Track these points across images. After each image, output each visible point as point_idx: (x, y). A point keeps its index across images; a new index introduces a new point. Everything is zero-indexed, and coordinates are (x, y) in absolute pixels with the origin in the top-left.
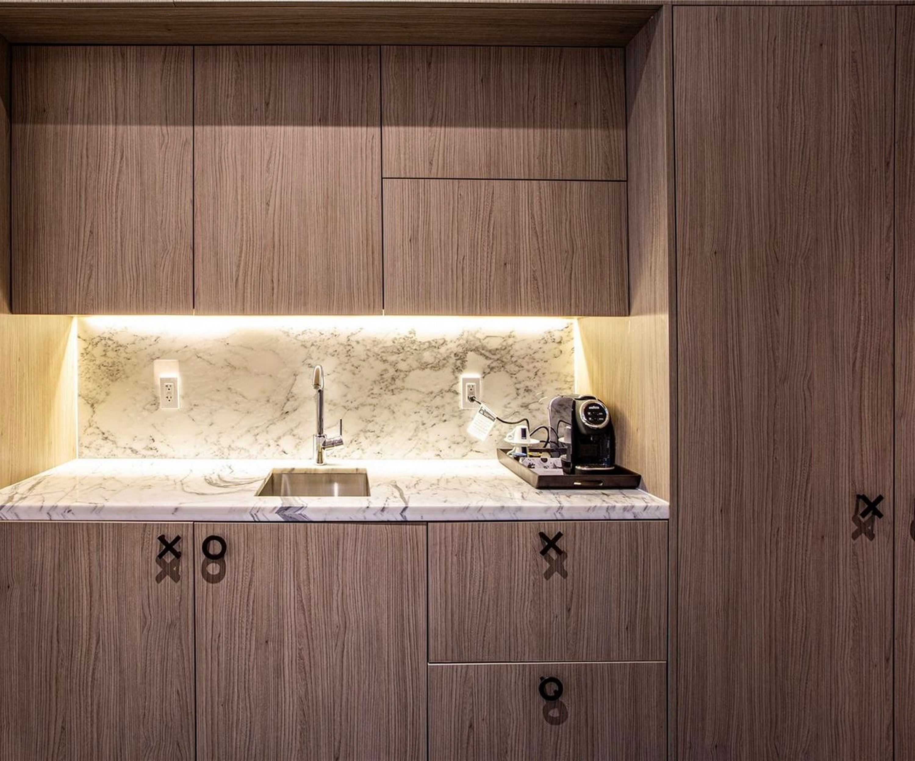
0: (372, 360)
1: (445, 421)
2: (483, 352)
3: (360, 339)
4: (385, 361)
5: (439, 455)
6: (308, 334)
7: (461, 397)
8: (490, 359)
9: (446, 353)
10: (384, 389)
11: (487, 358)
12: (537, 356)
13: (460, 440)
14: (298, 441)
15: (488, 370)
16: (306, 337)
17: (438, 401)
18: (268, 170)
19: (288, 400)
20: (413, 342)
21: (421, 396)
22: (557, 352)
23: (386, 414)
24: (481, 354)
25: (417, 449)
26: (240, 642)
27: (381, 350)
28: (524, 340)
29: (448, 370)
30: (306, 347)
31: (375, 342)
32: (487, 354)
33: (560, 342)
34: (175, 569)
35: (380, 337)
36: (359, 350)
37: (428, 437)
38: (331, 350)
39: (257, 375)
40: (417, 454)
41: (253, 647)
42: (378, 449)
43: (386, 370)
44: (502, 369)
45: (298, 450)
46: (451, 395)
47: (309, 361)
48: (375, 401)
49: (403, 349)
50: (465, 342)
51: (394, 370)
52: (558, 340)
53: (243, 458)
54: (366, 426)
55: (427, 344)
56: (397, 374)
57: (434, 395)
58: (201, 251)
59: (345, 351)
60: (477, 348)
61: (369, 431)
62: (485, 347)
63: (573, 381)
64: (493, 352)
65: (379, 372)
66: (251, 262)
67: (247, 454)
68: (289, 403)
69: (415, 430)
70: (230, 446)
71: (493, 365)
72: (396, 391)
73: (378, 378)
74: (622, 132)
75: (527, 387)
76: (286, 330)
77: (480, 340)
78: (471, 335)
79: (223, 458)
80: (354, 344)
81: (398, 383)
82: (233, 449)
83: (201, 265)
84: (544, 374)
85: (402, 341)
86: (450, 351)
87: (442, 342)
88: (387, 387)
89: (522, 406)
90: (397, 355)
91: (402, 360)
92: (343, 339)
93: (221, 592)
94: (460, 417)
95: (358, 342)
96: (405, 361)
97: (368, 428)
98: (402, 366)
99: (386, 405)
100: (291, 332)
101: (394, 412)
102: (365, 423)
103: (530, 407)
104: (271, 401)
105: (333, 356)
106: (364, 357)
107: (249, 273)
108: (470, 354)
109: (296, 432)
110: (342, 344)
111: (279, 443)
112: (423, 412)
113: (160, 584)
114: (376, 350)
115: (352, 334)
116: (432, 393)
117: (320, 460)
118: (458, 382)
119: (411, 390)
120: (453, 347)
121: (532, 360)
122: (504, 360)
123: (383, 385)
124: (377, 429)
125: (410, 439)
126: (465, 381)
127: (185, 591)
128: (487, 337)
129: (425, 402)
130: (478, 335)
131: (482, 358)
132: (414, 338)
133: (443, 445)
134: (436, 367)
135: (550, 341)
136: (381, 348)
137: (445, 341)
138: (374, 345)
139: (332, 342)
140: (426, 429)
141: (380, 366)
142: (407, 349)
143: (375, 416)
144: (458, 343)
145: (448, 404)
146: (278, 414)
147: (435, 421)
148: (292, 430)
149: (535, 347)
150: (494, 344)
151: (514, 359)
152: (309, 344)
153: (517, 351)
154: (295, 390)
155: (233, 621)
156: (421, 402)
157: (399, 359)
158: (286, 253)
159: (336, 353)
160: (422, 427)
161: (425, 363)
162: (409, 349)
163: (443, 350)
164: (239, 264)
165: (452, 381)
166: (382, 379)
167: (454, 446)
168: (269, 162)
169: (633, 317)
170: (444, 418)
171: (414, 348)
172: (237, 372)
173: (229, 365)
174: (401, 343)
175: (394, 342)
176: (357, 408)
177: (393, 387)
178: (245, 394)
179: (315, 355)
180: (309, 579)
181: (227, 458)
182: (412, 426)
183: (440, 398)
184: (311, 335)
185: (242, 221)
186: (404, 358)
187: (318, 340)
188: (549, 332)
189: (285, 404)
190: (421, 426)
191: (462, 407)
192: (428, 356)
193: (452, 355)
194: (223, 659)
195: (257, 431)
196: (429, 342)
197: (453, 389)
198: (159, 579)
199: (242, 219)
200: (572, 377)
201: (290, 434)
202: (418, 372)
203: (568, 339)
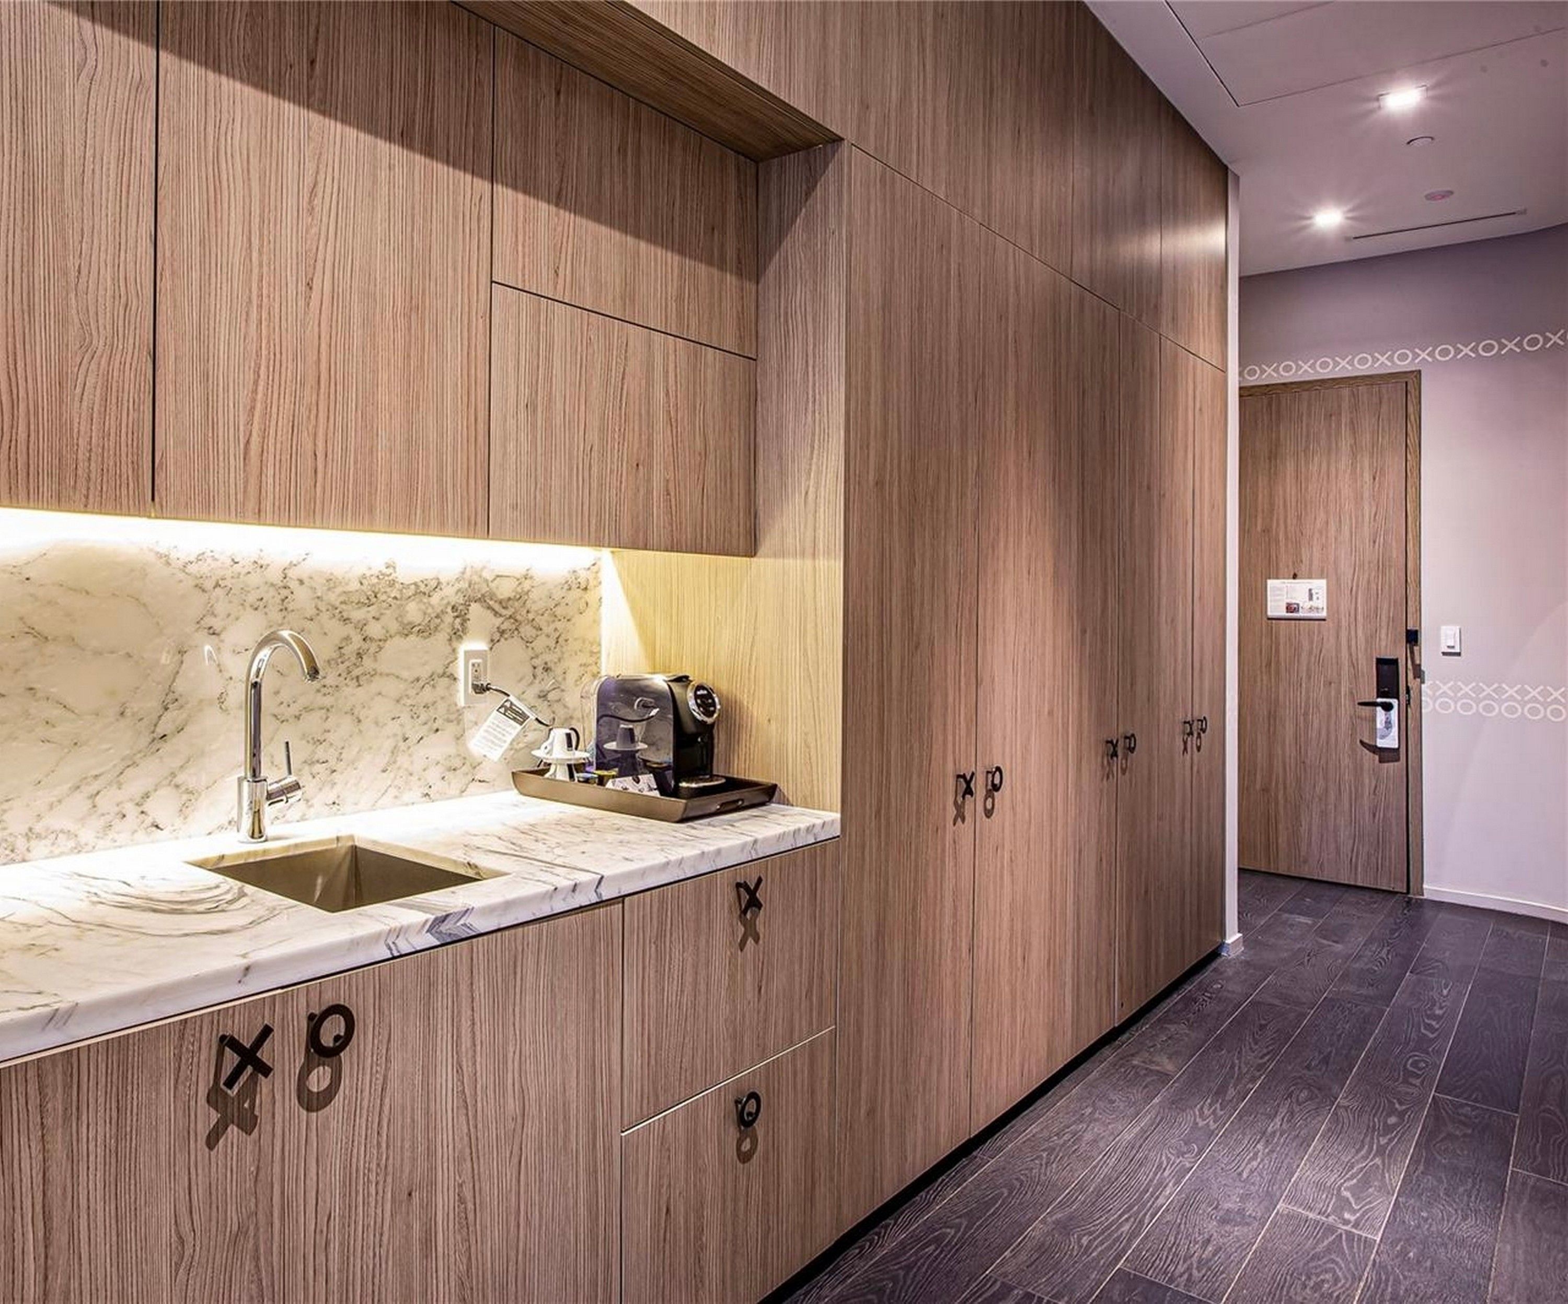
0: (325, 616)
1: (437, 730)
2: (491, 603)
3: (304, 577)
4: (346, 620)
5: (427, 794)
6: (209, 561)
7: (461, 685)
8: (501, 615)
9: (440, 605)
10: (344, 675)
11: (496, 614)
12: (559, 611)
13: (457, 763)
14: (185, 797)
15: (497, 636)
16: (203, 568)
17: (428, 695)
18: (311, 210)
19: (166, 709)
20: (392, 584)
21: (402, 686)
22: (582, 605)
23: (347, 724)
24: (489, 608)
25: (395, 787)
26: (366, 1215)
27: (342, 599)
28: (543, 584)
29: (441, 637)
30: (204, 591)
31: (331, 582)
32: (497, 607)
33: (586, 589)
34: (246, 1105)
35: (338, 573)
36: (302, 597)
37: (412, 762)
38: (252, 598)
39: (98, 653)
40: (396, 797)
41: (387, 1215)
42: (332, 797)
43: (347, 639)
44: (516, 632)
45: (185, 818)
46: (445, 681)
47: (209, 621)
48: (328, 701)
49: (376, 597)
50: (467, 585)
51: (360, 638)
52: (583, 586)
53: (62, 854)
54: (314, 752)
55: (413, 587)
56: (365, 646)
57: (421, 683)
58: (171, 367)
59: (278, 599)
60: (483, 595)
61: (318, 761)
62: (494, 594)
63: (599, 652)
64: (502, 603)
65: (337, 642)
66: (274, 410)
67: (71, 844)
68: (168, 716)
69: (393, 753)
70: (30, 829)
71: (503, 627)
72: (363, 680)
73: (335, 655)
74: (754, 288)
75: (546, 663)
76: (163, 551)
77: (486, 581)
78: (476, 572)
79: (13, 861)
80: (293, 585)
81: (367, 662)
82: (38, 836)
83: (171, 399)
84: (566, 641)
85: (375, 581)
86: (445, 602)
87: (434, 583)
88: (349, 672)
89: (540, 697)
90: (366, 609)
91: (374, 618)
92: (274, 575)
93: (333, 1124)
94: (459, 722)
95: (301, 582)
96: (378, 619)
97: (316, 758)
98: (374, 630)
99: (348, 708)
100: (174, 555)
101: (359, 721)
102: (311, 747)
103: (550, 697)
104: (128, 712)
105: (256, 609)
106: (311, 612)
107: (272, 432)
108: (474, 607)
109: (179, 779)
110: (272, 585)
111: (145, 808)
112: (405, 718)
113: (213, 1153)
114: (333, 598)
115: (292, 565)
116: (418, 680)
117: (257, 832)
118: (456, 659)
119: (388, 675)
120: (450, 594)
121: (553, 618)
122: (519, 617)
123: (342, 667)
124: (331, 755)
125: (384, 771)
126: (469, 655)
127: (266, 1149)
128: (498, 576)
129: (408, 697)
130: (485, 574)
131: (489, 614)
132: (394, 575)
133: (433, 775)
134: (426, 631)
135: (574, 586)
136: (339, 595)
137: (439, 583)
138: (329, 589)
139: (255, 579)
140: (409, 748)
141: (338, 631)
142: (382, 597)
143: (329, 731)
144: (457, 586)
145: (442, 698)
146: (144, 741)
147: (424, 730)
148: (173, 775)
149: (557, 595)
150: (505, 590)
151: (531, 616)
152: (208, 585)
153: (534, 602)
154: (180, 686)
155: (354, 1175)
156: (401, 698)
157: (370, 616)
158: (339, 398)
159: (261, 604)
160: (402, 746)
161: (409, 623)
162: (384, 597)
163: (435, 599)
164: (253, 408)
165: (447, 657)
166: (342, 655)
167: (449, 775)
168: (313, 192)
169: (762, 560)
170: (435, 726)
171: (393, 595)
172: (50, 648)
173: (31, 631)
174: (374, 585)
175: (361, 584)
176: (298, 718)
177: (356, 672)
178: (70, 701)
179: (220, 608)
180: (475, 1045)
181: (24, 861)
182: (388, 744)
183: (430, 688)
184: (214, 565)
185: (260, 313)
186: (377, 615)
187: (228, 574)
188: (574, 572)
189: (160, 717)
190: (401, 744)
191: (461, 702)
192: (413, 612)
193: (449, 610)
194: (334, 1267)
195: (95, 786)
196: (415, 584)
197: (449, 671)
198: (212, 1141)
199: (260, 306)
200: (600, 645)
201: (169, 785)
202: (397, 640)
203: (595, 583)
